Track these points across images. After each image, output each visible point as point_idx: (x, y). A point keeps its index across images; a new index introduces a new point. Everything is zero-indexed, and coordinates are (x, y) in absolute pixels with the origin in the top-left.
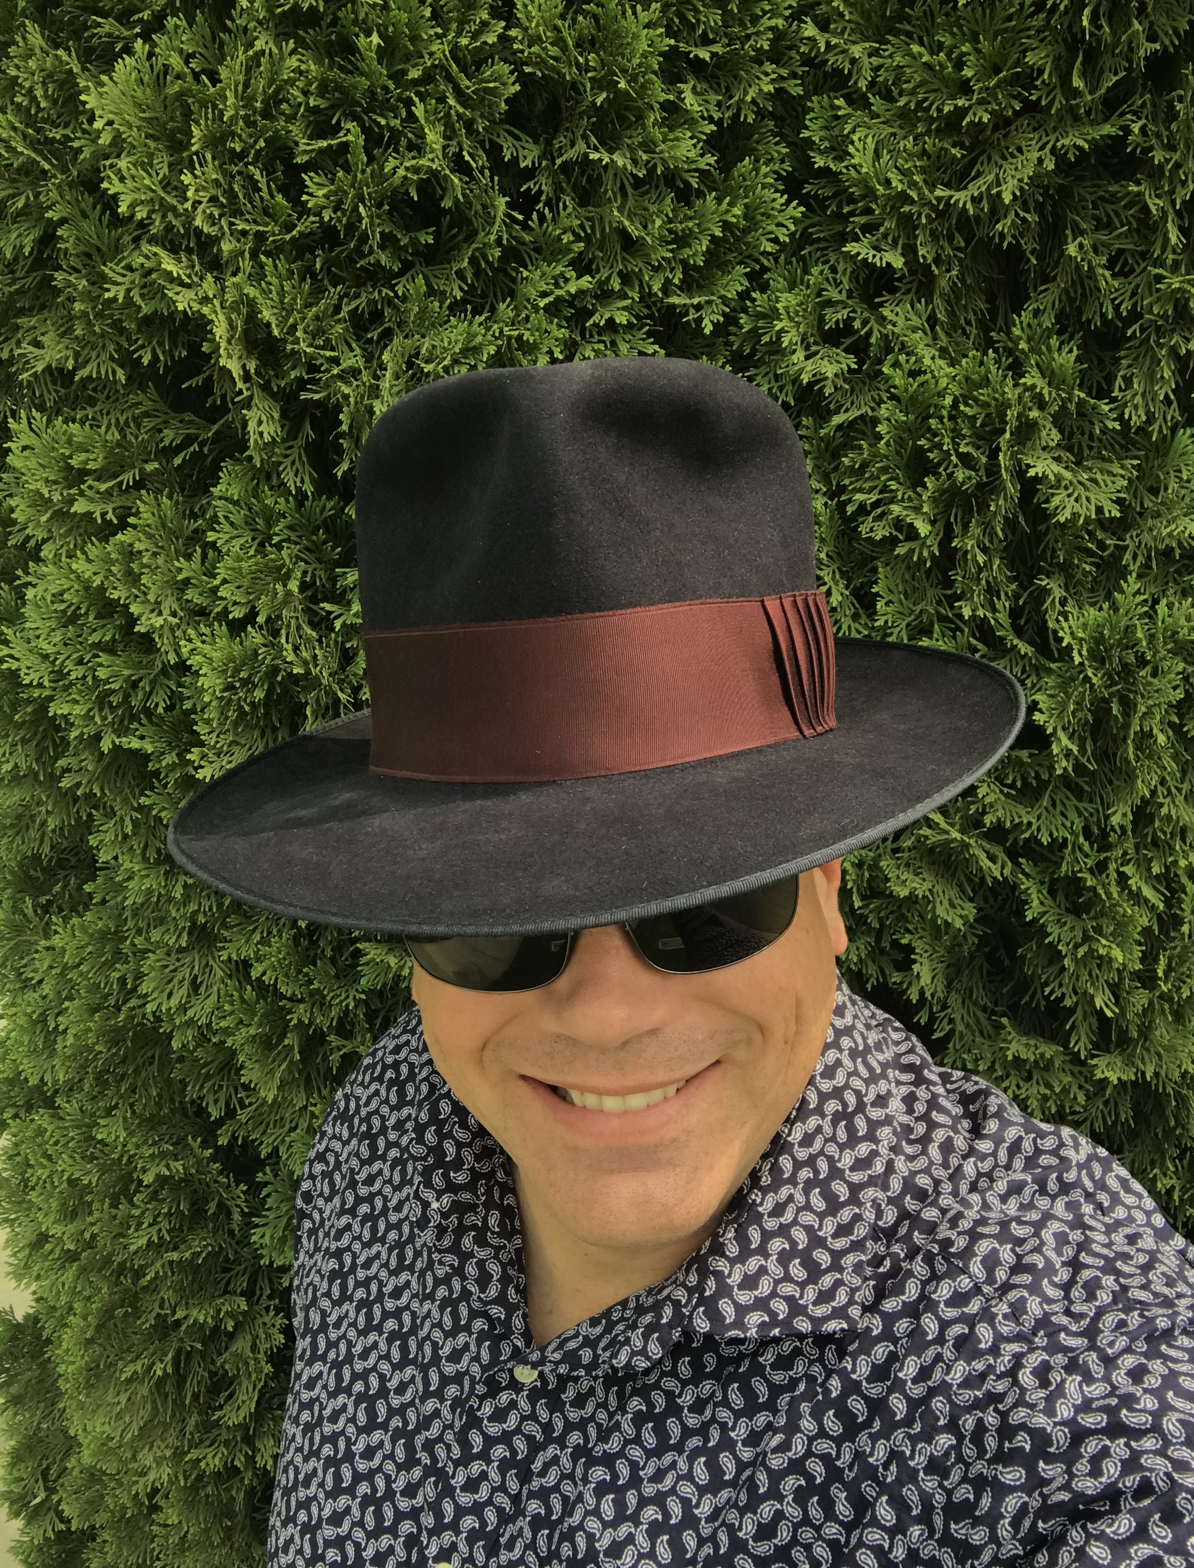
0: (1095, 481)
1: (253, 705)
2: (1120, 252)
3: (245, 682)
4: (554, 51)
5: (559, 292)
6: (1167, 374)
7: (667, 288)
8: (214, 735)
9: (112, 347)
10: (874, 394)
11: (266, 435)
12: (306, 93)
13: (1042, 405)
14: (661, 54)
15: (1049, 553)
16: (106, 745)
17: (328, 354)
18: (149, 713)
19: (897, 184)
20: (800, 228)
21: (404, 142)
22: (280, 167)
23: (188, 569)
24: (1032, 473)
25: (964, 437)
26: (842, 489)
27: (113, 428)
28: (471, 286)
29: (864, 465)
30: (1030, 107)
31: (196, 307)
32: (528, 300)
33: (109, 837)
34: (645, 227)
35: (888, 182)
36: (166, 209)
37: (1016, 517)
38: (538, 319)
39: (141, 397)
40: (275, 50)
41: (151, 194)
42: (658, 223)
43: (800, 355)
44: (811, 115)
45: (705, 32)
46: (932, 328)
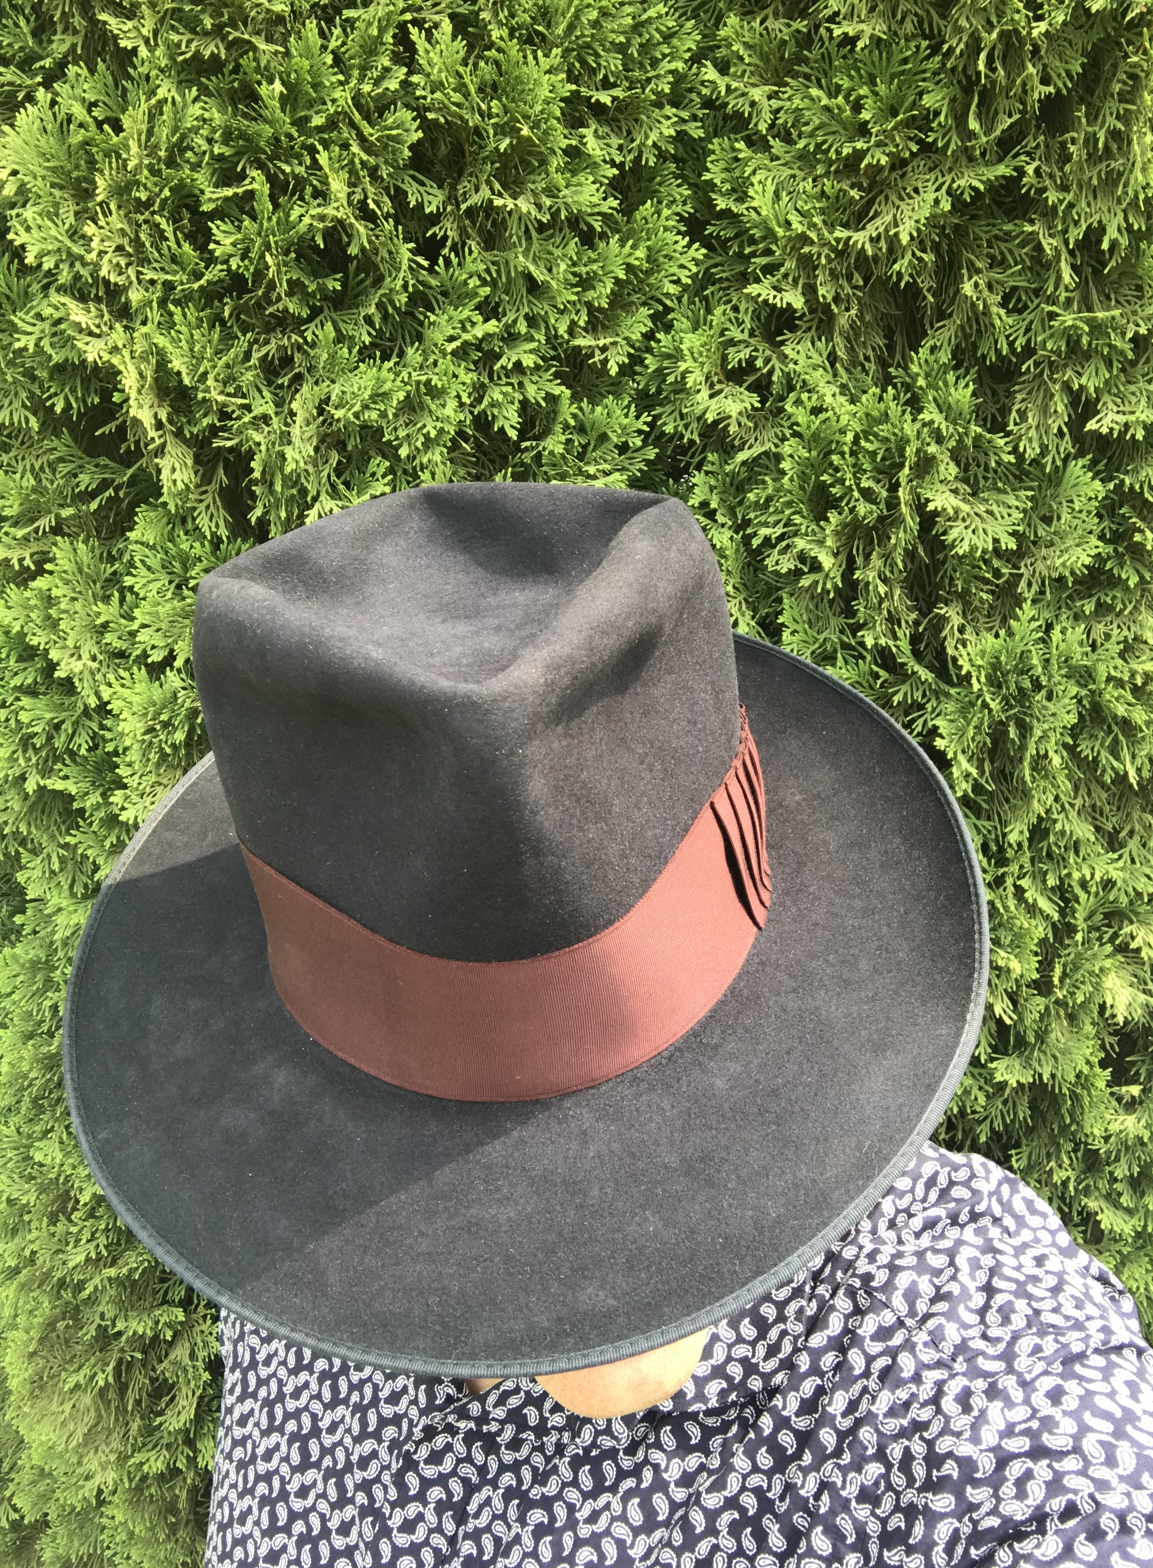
0: (990, 513)
1: (174, 746)
2: (1014, 289)
3: (166, 725)
4: (457, 97)
5: (466, 337)
6: (1060, 408)
7: (572, 330)
8: (136, 777)
9: (24, 395)
10: (778, 430)
11: (179, 483)
12: (210, 141)
13: (940, 440)
14: (562, 100)
15: (947, 581)
16: (30, 786)
17: (240, 401)
18: (73, 754)
19: (798, 227)
20: (703, 268)
21: (308, 190)
22: (186, 214)
23: (108, 612)
24: (931, 507)
25: (865, 471)
26: (747, 523)
27: (28, 474)
28: (380, 332)
29: (769, 499)
30: (926, 148)
31: (106, 357)
32: (436, 345)
33: (37, 873)
34: (550, 270)
35: (788, 223)
36: (73, 259)
37: (915, 548)
38: (446, 364)
39: (56, 443)
40: (178, 99)
41: (58, 244)
42: (563, 267)
43: (705, 393)
44: (713, 157)
45: (606, 77)
46: (832, 365)
